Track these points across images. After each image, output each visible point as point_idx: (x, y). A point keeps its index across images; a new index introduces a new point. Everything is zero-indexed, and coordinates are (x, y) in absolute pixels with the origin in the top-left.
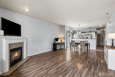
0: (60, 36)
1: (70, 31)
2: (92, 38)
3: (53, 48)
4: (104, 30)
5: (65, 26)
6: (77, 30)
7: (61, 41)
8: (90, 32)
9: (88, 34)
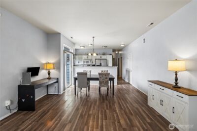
0: (44, 61)
1: (69, 49)
2: (107, 66)
3: (20, 101)
4: (120, 52)
5: (59, 34)
6: (82, 48)
7: (49, 74)
8: (104, 54)
9: (101, 57)
